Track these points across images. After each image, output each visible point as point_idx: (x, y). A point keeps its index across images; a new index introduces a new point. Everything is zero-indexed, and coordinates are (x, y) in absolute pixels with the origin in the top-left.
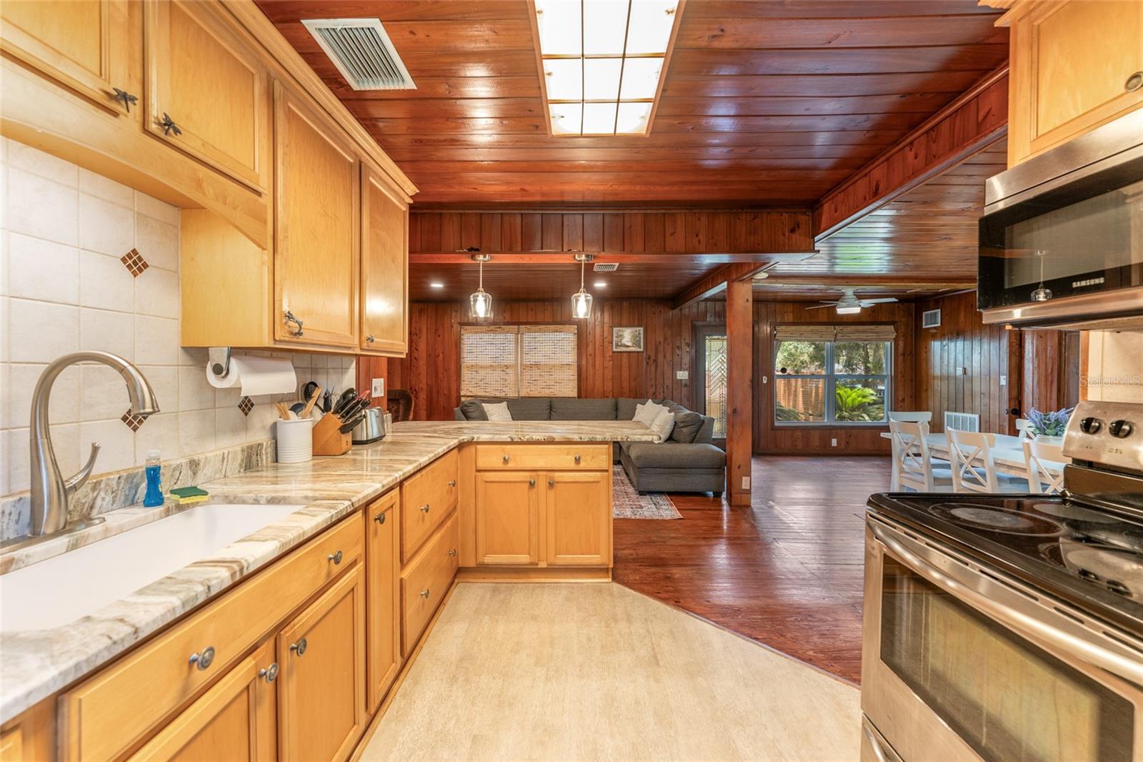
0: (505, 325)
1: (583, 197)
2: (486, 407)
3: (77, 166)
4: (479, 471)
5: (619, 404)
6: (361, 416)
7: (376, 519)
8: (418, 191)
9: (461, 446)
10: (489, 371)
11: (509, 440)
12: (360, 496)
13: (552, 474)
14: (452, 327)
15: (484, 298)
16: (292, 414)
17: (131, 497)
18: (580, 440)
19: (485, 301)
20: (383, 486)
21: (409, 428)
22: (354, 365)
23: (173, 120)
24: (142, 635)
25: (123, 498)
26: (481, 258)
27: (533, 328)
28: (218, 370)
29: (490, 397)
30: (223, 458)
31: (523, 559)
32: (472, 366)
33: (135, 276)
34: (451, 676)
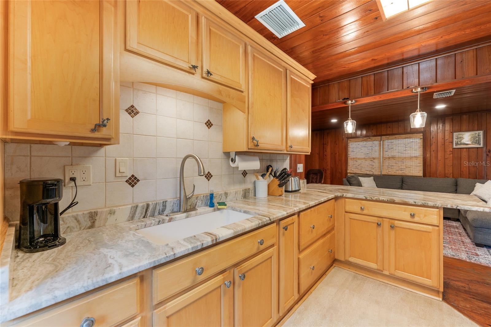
0: (373, 137)
1: (419, 52)
2: (361, 179)
3: (193, 95)
4: (346, 212)
5: (458, 183)
6: (287, 180)
7: (283, 228)
8: (316, 77)
9: (336, 198)
10: (363, 161)
11: (364, 198)
12: (275, 216)
13: (393, 221)
14: (343, 140)
15: (352, 123)
16: (260, 178)
17: (207, 203)
18: (414, 204)
19: (352, 124)
20: (287, 213)
21: (314, 187)
22: (289, 158)
23: (209, 71)
24: (177, 256)
25: (204, 203)
26: (350, 102)
27: (391, 137)
28: (232, 160)
29: (362, 174)
30: (236, 193)
31: (373, 266)
32: (354, 158)
33: (209, 129)
34: (323, 314)
